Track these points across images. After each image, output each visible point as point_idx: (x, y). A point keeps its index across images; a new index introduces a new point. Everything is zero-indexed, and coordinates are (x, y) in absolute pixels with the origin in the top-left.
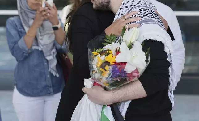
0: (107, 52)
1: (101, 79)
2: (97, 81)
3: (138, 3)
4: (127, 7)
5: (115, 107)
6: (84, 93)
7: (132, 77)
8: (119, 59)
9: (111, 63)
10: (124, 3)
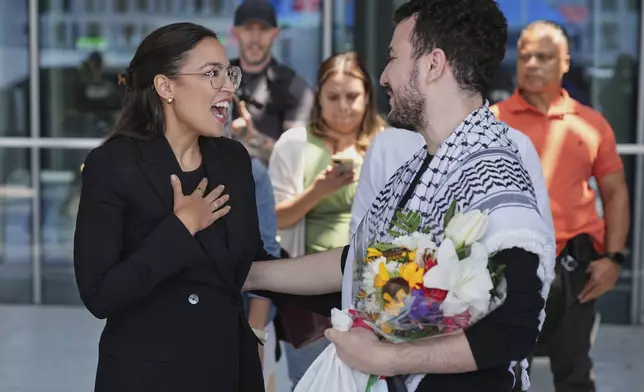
0: (404, 254)
1: (378, 315)
2: (364, 319)
3: (494, 140)
4: (465, 144)
5: (396, 383)
6: (329, 342)
7: (455, 327)
8: (432, 280)
9: (412, 284)
10: (460, 133)
